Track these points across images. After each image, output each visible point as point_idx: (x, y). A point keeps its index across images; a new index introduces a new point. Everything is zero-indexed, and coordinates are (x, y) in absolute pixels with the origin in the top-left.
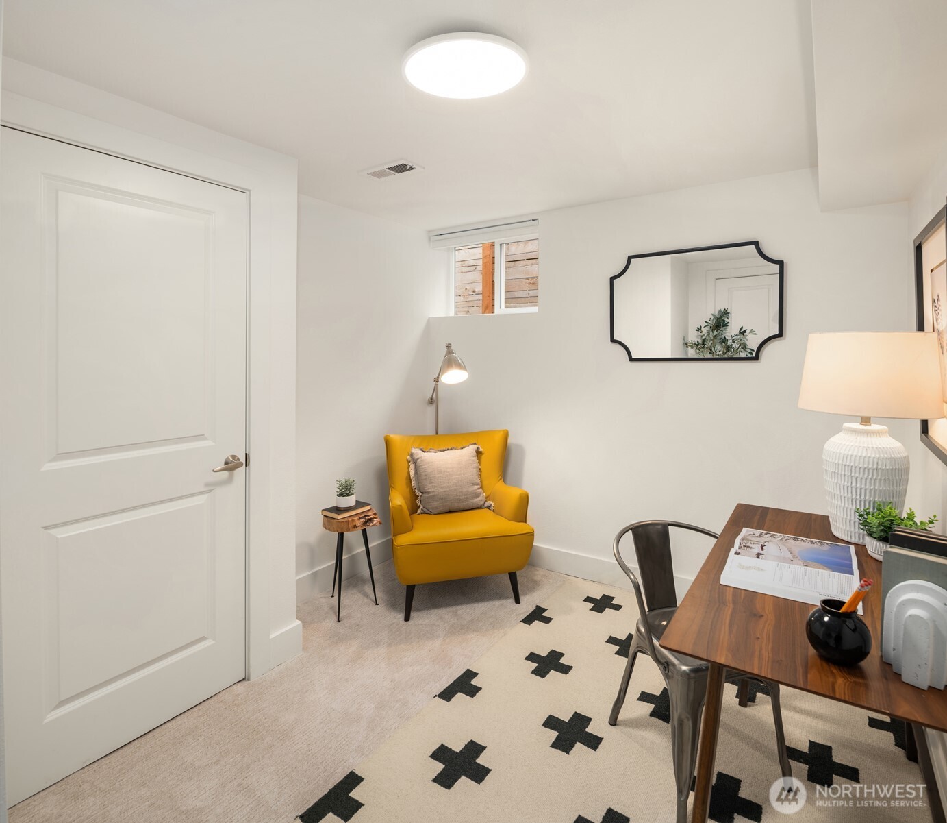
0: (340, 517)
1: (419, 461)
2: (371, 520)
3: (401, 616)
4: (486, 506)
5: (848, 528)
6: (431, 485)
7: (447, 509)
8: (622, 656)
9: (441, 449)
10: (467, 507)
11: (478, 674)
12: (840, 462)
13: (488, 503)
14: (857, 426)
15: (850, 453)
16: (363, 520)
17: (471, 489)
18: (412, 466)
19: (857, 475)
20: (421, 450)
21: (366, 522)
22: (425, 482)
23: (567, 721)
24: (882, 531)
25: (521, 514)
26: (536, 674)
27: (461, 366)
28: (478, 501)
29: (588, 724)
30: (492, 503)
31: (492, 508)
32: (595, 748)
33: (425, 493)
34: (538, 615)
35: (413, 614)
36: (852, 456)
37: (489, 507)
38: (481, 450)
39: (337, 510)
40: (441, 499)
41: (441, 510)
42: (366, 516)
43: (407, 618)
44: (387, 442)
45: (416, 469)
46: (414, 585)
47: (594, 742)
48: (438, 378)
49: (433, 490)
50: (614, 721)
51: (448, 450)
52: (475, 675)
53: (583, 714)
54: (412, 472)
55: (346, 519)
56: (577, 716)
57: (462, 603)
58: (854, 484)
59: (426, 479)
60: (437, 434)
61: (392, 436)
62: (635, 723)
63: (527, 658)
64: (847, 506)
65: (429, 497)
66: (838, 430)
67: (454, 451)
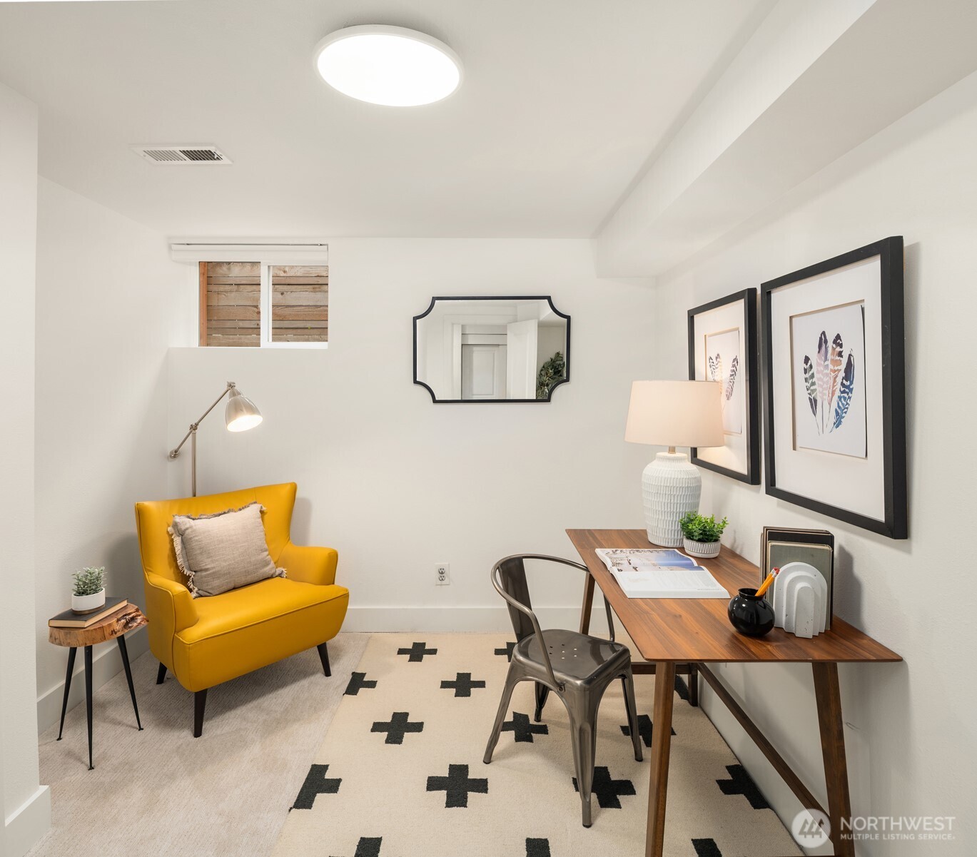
0: (87, 624)
1: (187, 532)
2: (133, 619)
3: (187, 734)
4: (277, 574)
5: (666, 536)
6: (210, 560)
7: (232, 586)
8: (462, 696)
9: (215, 513)
10: (256, 579)
11: (327, 766)
12: (662, 484)
13: (279, 570)
14: (666, 454)
15: (669, 476)
16: (123, 621)
17: (260, 557)
18: (177, 541)
19: (675, 493)
20: (189, 517)
21: (127, 623)
22: (199, 557)
23: (447, 776)
24: (701, 534)
25: (328, 577)
26: (391, 743)
27: (252, 410)
28: (268, 570)
29: (467, 772)
30: (284, 570)
31: (284, 575)
32: (485, 791)
33: (201, 570)
34: (357, 683)
35: (206, 726)
36: (671, 478)
37: (280, 575)
38: (264, 509)
39: (76, 615)
40: (225, 574)
41: (225, 588)
42: (126, 615)
43: (198, 733)
44: (140, 514)
45: (183, 542)
46: (206, 690)
47: (481, 786)
48: (197, 425)
49: (212, 565)
50: (488, 760)
51: (225, 513)
52: (325, 768)
53: (457, 764)
54: (178, 548)
55: (98, 626)
56: (453, 768)
57: (262, 694)
58: (672, 501)
59: (201, 553)
60: (194, 495)
61: (146, 503)
62: (507, 754)
63: (373, 730)
64: (666, 518)
65: (208, 575)
66: (653, 458)
67: (231, 514)
